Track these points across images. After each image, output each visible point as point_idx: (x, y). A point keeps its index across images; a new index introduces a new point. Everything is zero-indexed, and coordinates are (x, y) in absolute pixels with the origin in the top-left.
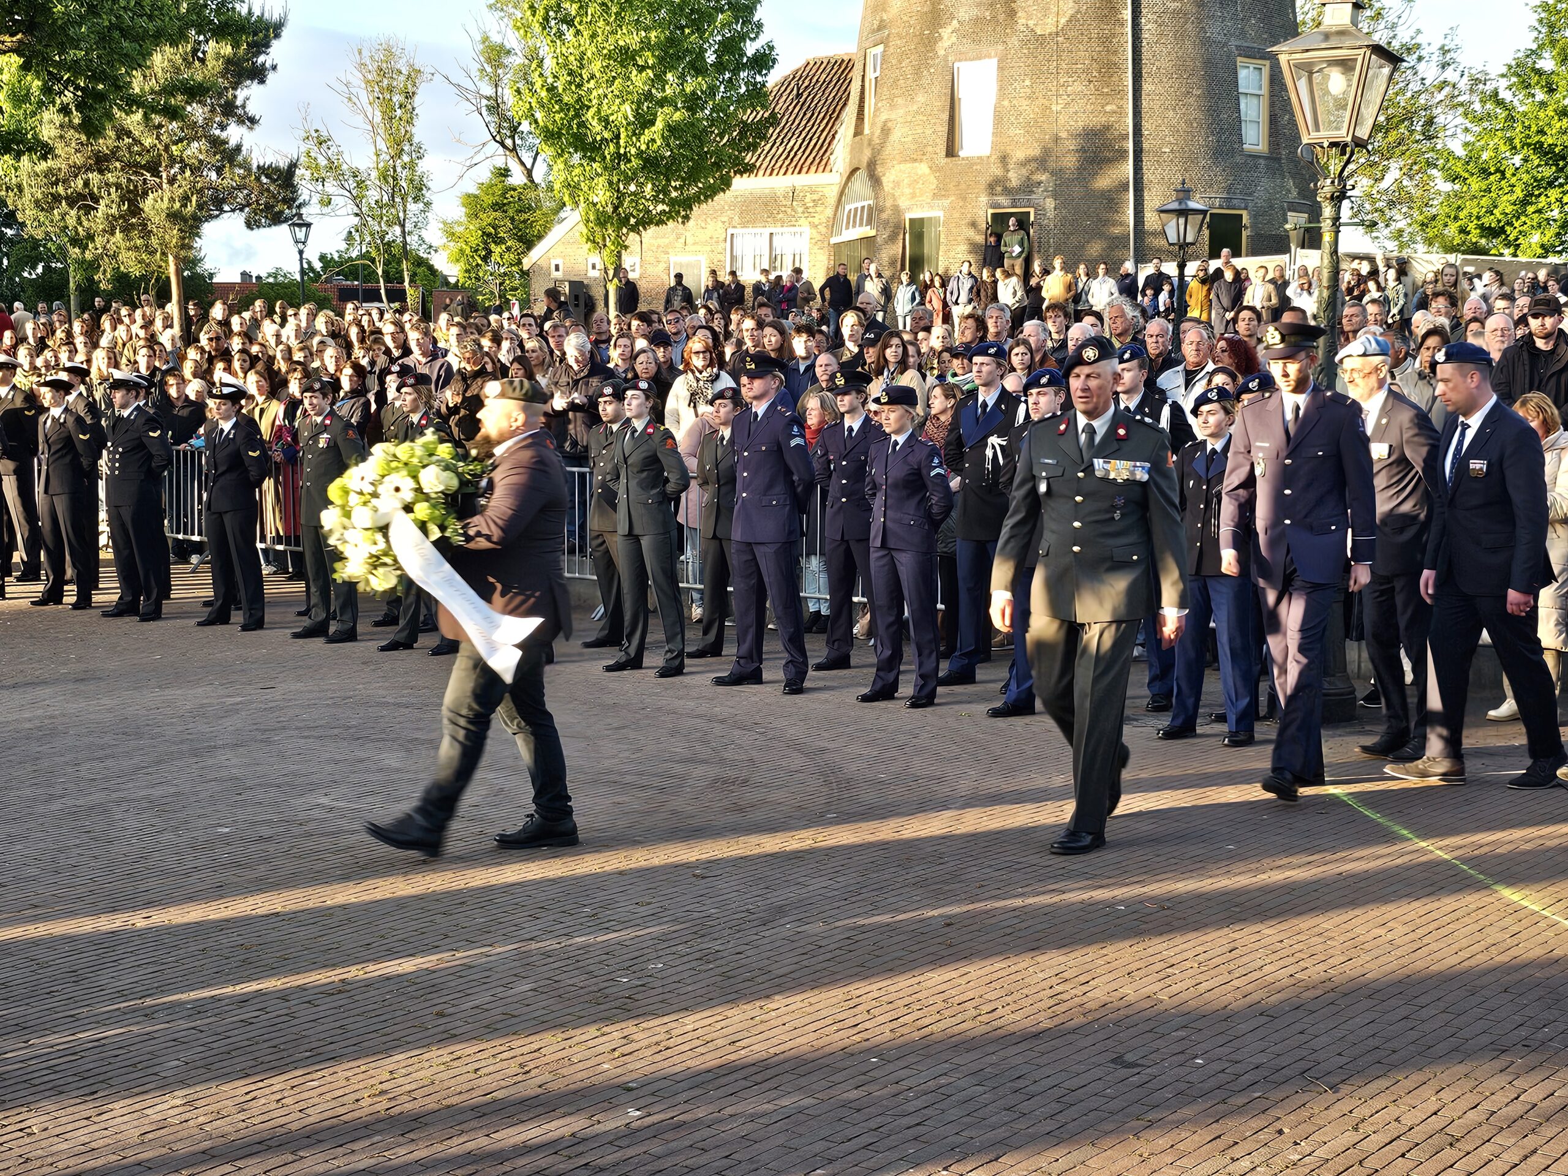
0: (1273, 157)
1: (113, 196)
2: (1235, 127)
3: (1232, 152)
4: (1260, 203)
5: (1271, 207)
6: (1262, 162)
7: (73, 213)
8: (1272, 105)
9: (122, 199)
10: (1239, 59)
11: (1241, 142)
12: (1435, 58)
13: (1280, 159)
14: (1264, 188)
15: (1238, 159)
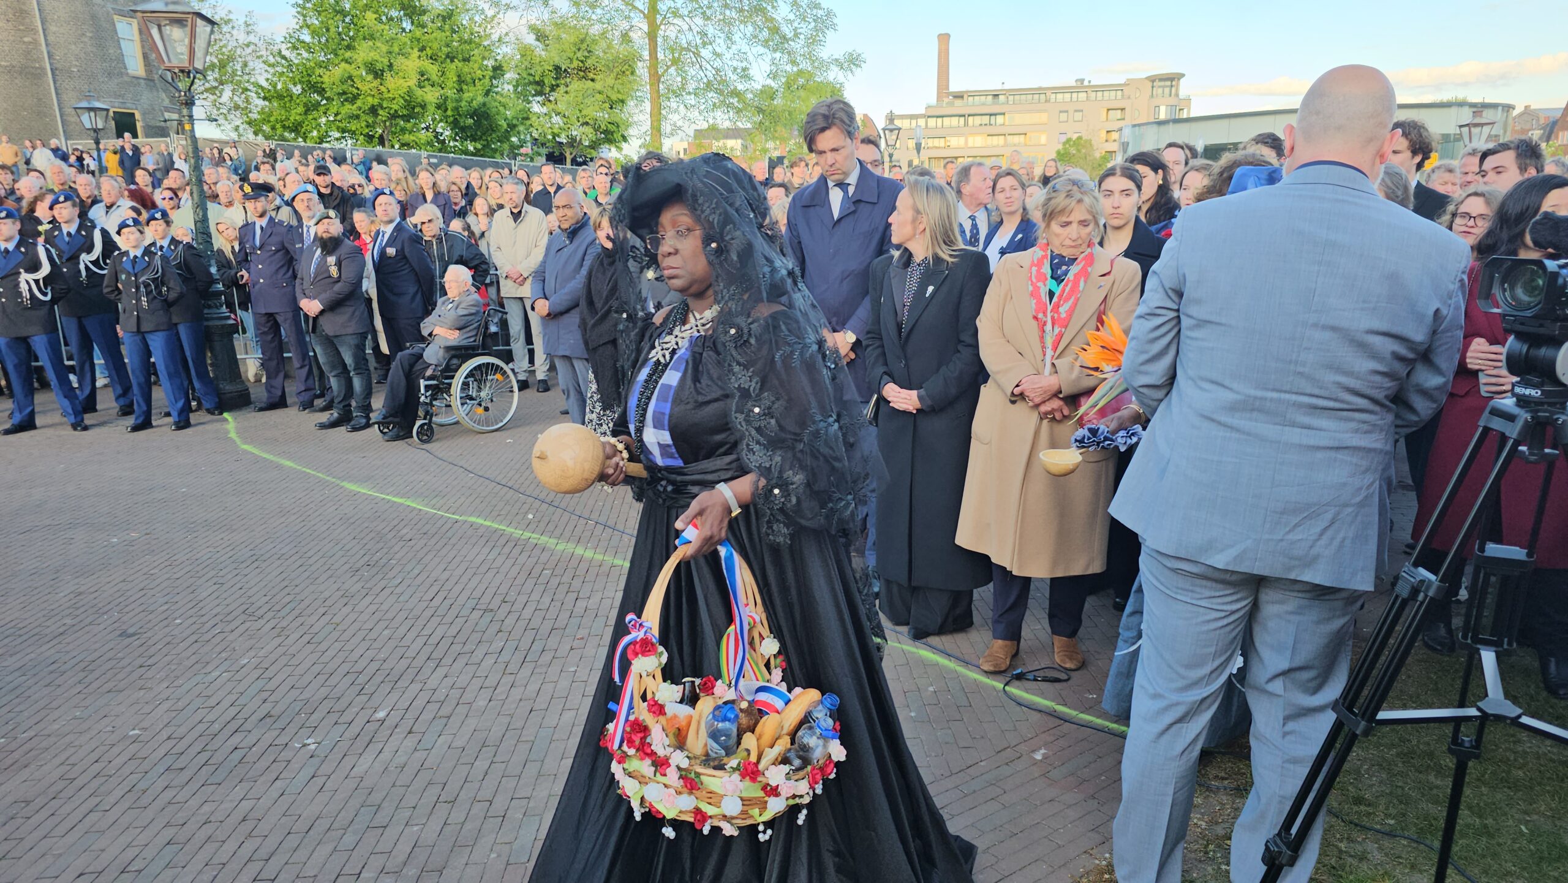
0: (149, 80)
2: (120, 59)
3: (121, 74)
4: (145, 106)
5: (154, 109)
6: (142, 81)
8: (143, 47)
10: (115, 17)
11: (126, 68)
12: (242, 28)
13: (153, 81)
14: (146, 97)
15: (126, 79)
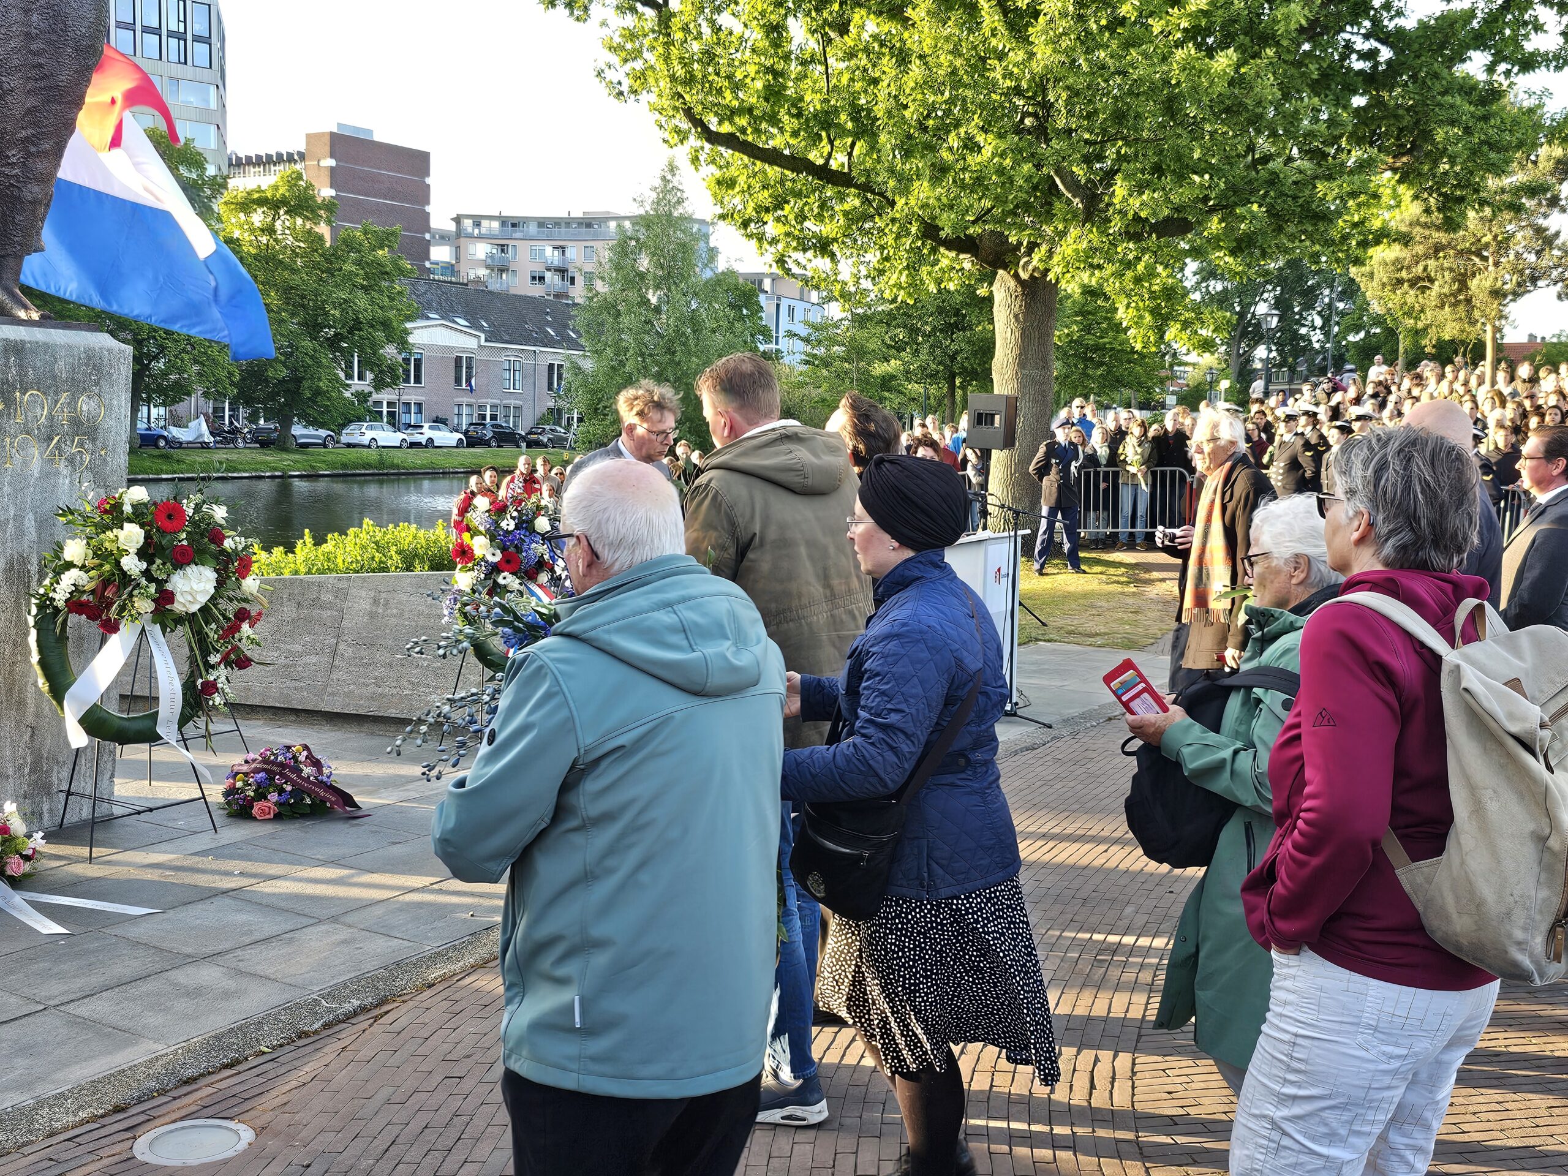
1: (1447, 278)
7: (1412, 292)
9: (1454, 280)
